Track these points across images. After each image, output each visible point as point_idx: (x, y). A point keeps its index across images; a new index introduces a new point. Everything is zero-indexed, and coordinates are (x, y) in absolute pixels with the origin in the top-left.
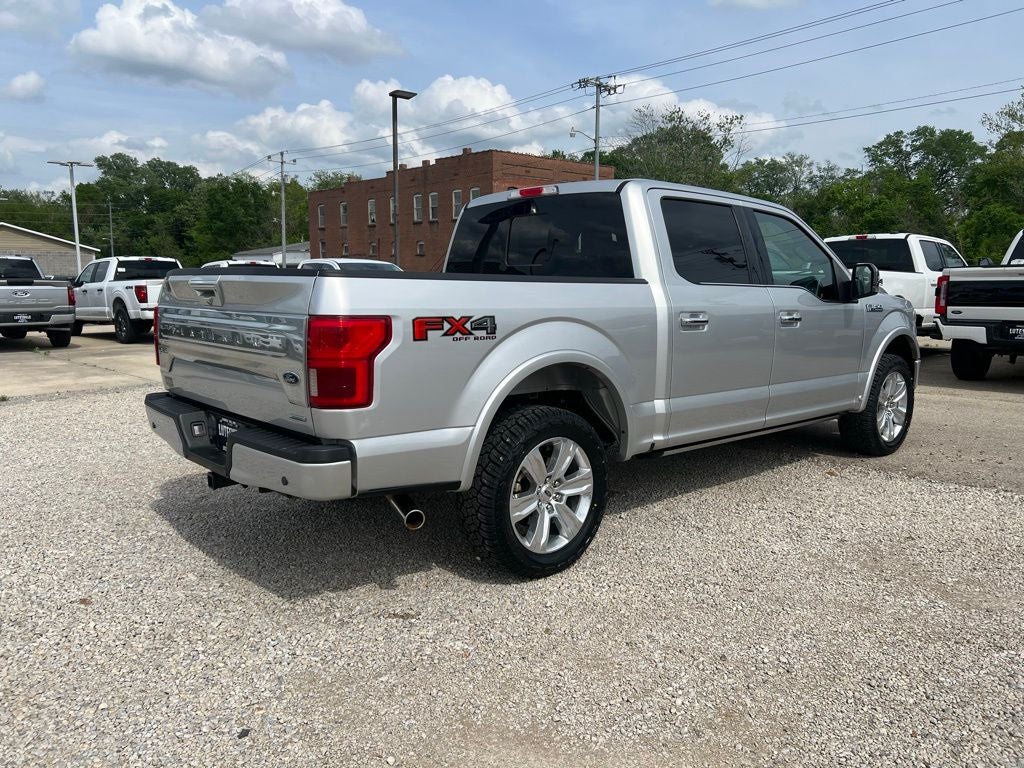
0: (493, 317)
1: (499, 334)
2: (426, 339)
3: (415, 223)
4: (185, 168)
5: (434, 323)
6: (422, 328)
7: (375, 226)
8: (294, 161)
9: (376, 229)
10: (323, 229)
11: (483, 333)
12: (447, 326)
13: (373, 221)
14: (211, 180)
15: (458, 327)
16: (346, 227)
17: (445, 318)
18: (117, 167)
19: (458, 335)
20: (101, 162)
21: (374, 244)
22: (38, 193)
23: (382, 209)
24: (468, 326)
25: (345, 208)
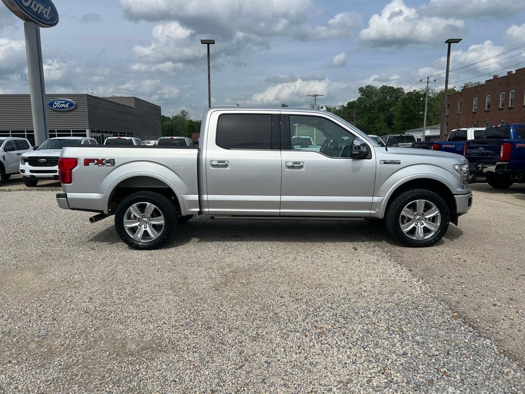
0: (114, 160)
1: (116, 165)
2: (88, 165)
3: (499, 110)
4: (398, 89)
5: (92, 161)
6: (87, 162)
7: (476, 112)
8: (435, 81)
9: (477, 114)
10: (448, 116)
11: (110, 164)
12: (96, 162)
13: (475, 110)
14: (409, 93)
15: (100, 162)
16: (460, 114)
17: (96, 159)
18: (367, 92)
19: (100, 164)
20: (361, 90)
21: (474, 123)
22: (336, 106)
23: (481, 102)
24: (104, 162)
25: (461, 103)
